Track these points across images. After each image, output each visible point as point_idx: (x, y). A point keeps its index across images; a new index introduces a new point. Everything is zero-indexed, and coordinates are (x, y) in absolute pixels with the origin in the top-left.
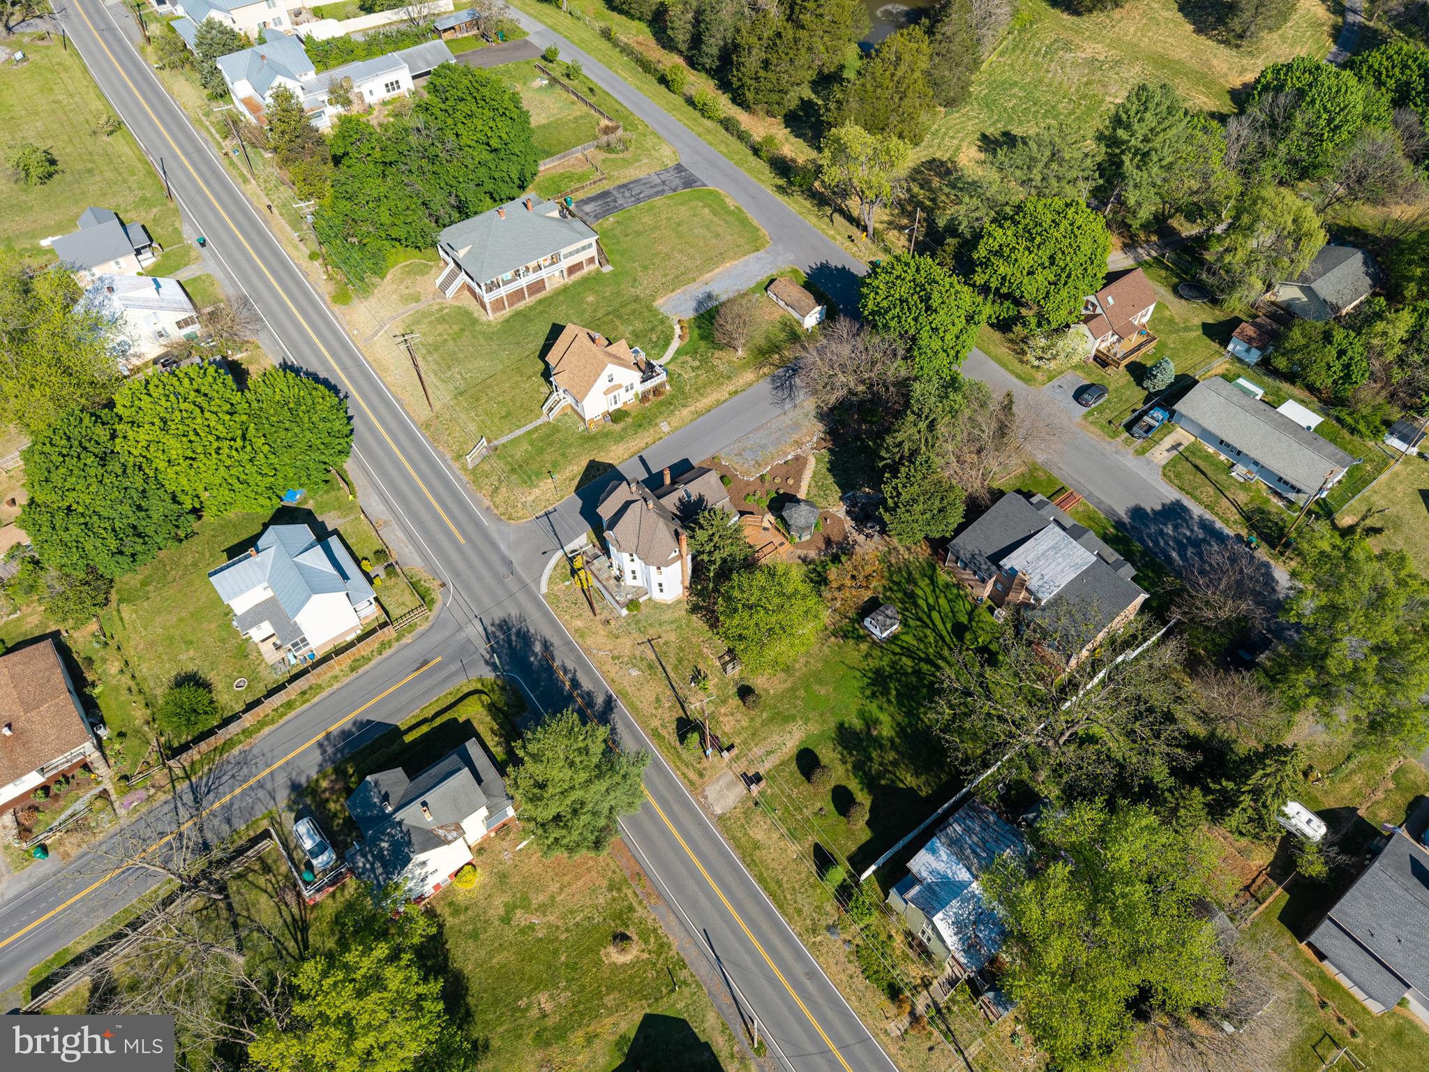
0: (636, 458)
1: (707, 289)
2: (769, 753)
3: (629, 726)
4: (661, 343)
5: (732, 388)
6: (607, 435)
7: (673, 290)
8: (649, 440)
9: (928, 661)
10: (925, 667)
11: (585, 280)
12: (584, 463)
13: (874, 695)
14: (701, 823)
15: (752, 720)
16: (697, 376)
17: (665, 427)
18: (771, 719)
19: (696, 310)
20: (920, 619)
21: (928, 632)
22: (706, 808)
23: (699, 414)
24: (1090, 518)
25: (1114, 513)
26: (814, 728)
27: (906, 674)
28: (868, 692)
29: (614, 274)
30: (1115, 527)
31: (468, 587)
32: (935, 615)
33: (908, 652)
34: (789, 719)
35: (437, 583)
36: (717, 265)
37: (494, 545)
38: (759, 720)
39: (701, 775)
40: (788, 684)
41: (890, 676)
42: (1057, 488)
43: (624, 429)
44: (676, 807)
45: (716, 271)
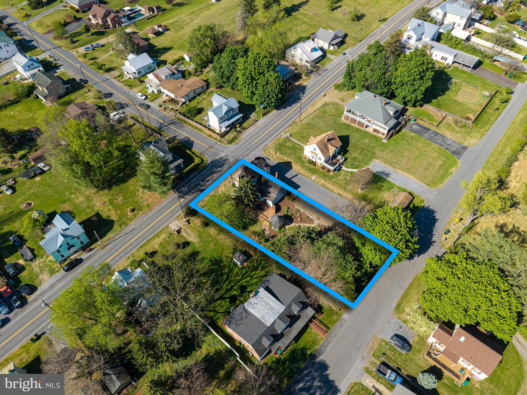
0: (297, 174)
1: (391, 173)
2: (188, 234)
3: (196, 197)
4: (354, 166)
5: (341, 192)
6: (303, 162)
7: (385, 163)
8: (306, 175)
9: (228, 278)
10: (225, 277)
11: (375, 137)
12: (289, 160)
13: (211, 261)
14: (166, 221)
15: (199, 227)
16: (342, 181)
17: (313, 178)
18: (200, 232)
19: (377, 172)
20: (246, 273)
21: (241, 277)
22: (171, 222)
23: (324, 186)
24: (314, 342)
25: (321, 353)
26: (197, 245)
27: (221, 271)
28: (212, 259)
29: (383, 144)
30: (311, 354)
31: (237, 149)
32: (249, 278)
33: (231, 270)
34: (200, 237)
35: (237, 142)
36: (408, 173)
37: (254, 150)
38: (199, 229)
39: (181, 218)
40: (213, 235)
41: (220, 265)
42: (329, 326)
43: (307, 166)
44: (171, 214)
45: (405, 174)
